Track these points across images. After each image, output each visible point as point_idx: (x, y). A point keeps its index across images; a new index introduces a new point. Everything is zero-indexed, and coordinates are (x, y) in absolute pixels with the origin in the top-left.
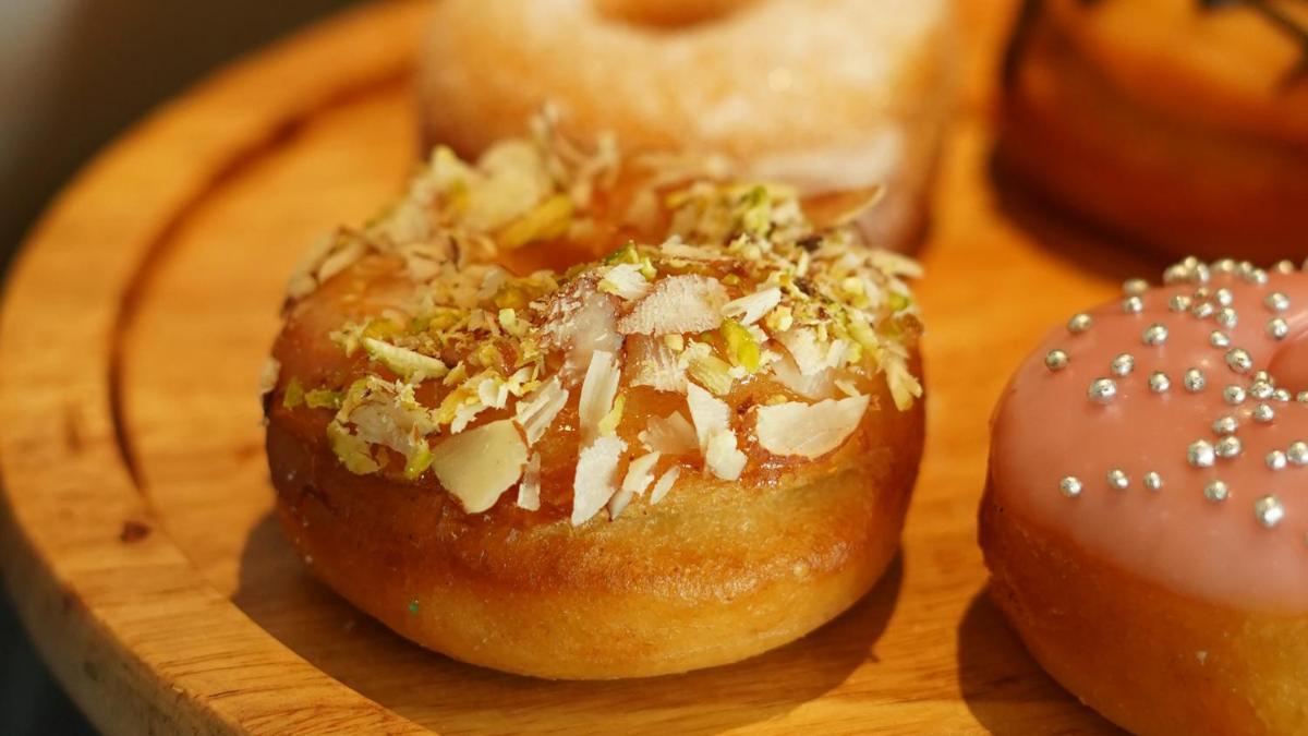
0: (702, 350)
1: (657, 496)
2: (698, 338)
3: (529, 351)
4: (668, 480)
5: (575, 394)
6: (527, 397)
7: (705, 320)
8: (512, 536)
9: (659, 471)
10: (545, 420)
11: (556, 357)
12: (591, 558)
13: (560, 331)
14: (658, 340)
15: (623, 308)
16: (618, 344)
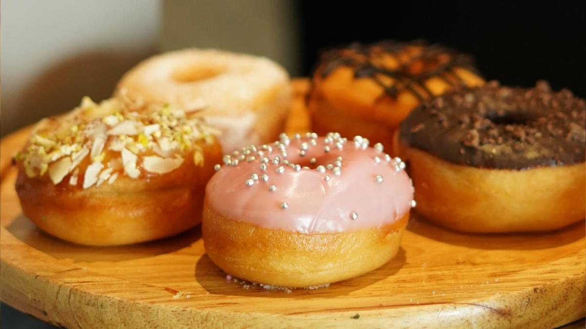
0: (131, 140)
1: (111, 181)
2: (129, 136)
3: (78, 139)
4: (115, 176)
5: (90, 150)
6: (77, 151)
7: (133, 132)
8: (71, 195)
9: (112, 174)
10: (81, 158)
11: (86, 140)
12: (93, 201)
13: (88, 133)
14: (118, 137)
15: (109, 128)
16: (106, 138)
